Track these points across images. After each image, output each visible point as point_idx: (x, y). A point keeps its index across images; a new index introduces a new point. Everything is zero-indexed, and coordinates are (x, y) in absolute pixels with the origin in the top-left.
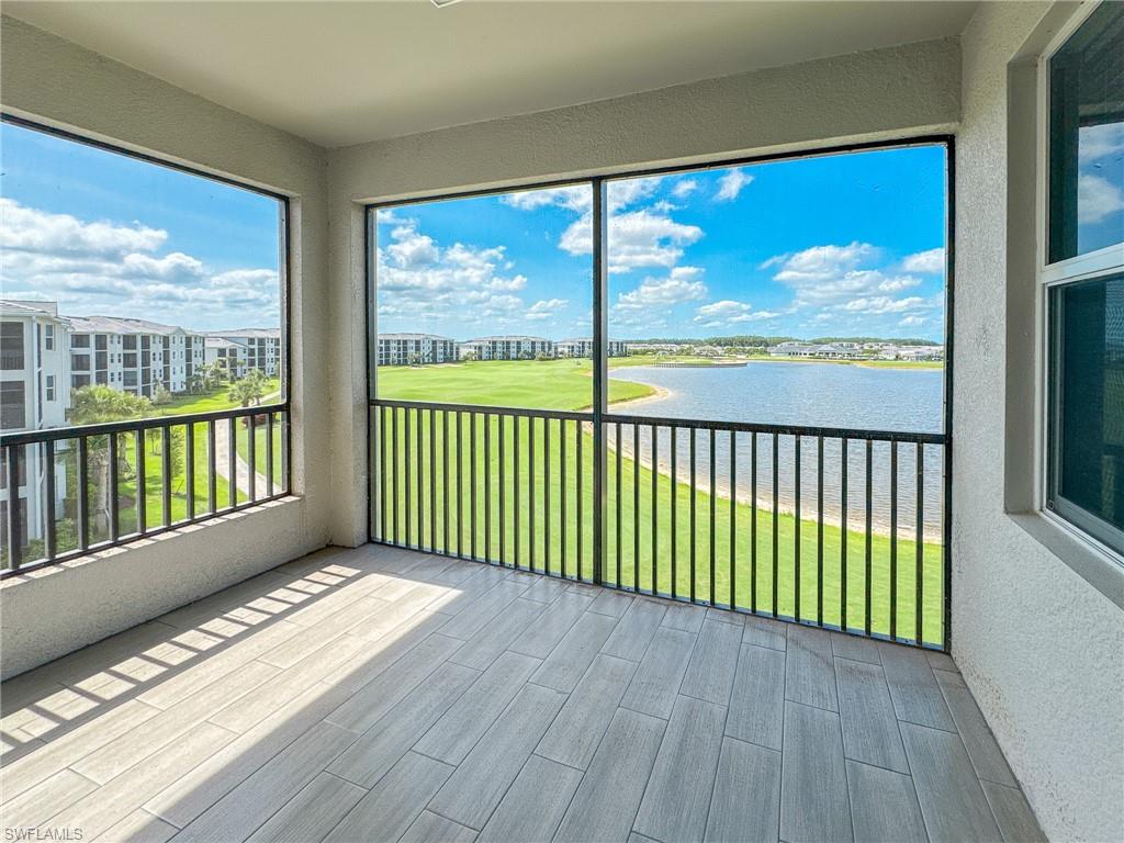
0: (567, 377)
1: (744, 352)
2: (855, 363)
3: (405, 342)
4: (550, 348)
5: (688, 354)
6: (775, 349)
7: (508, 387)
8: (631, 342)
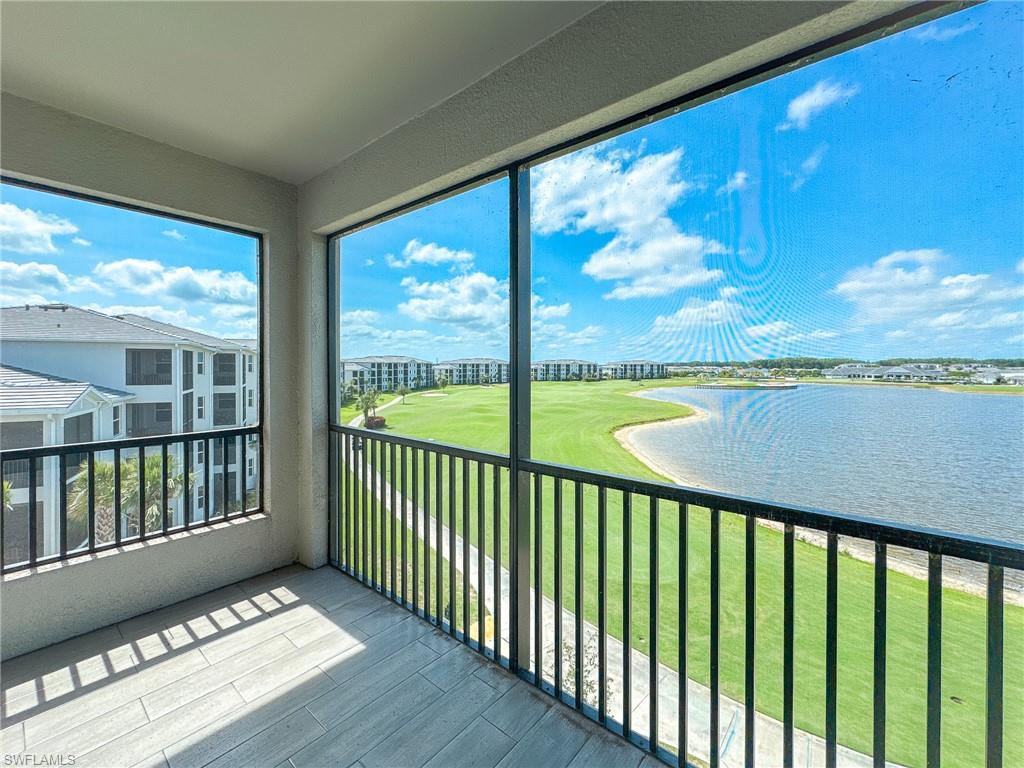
0: (610, 397)
1: (793, 373)
2: (937, 387)
3: (478, 365)
4: (595, 371)
5: (730, 376)
6: (831, 371)
7: (556, 405)
8: (672, 365)
